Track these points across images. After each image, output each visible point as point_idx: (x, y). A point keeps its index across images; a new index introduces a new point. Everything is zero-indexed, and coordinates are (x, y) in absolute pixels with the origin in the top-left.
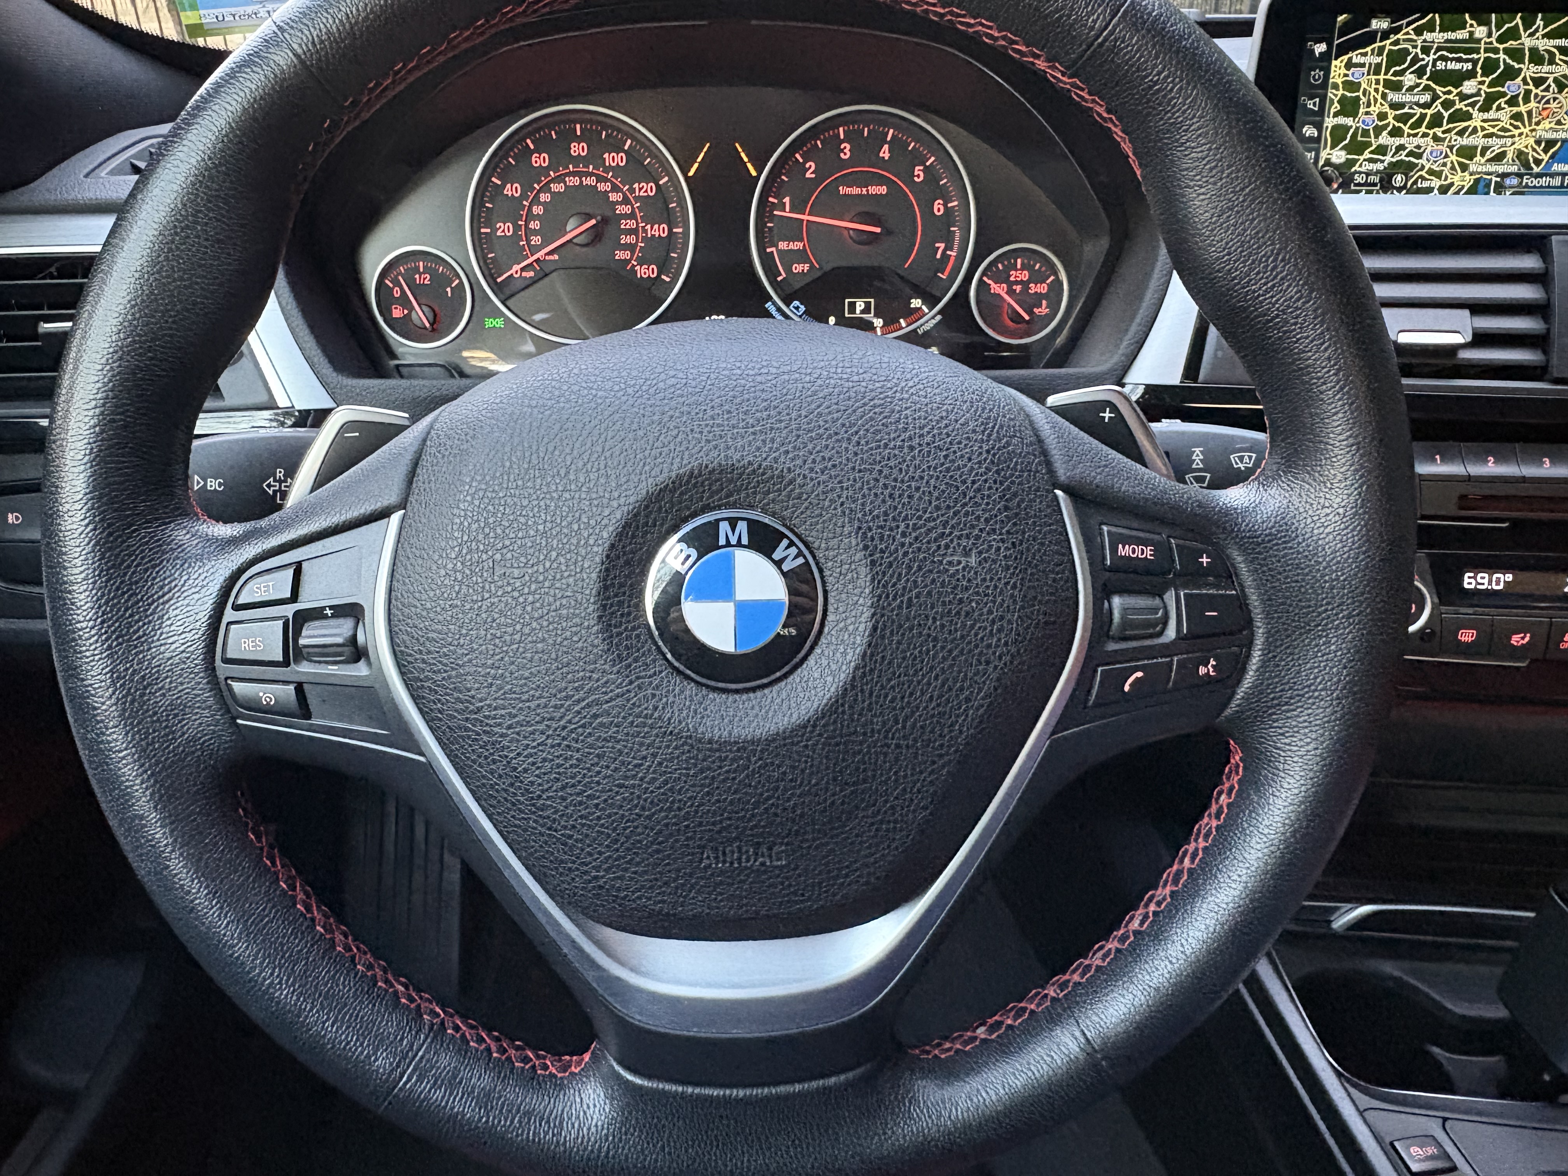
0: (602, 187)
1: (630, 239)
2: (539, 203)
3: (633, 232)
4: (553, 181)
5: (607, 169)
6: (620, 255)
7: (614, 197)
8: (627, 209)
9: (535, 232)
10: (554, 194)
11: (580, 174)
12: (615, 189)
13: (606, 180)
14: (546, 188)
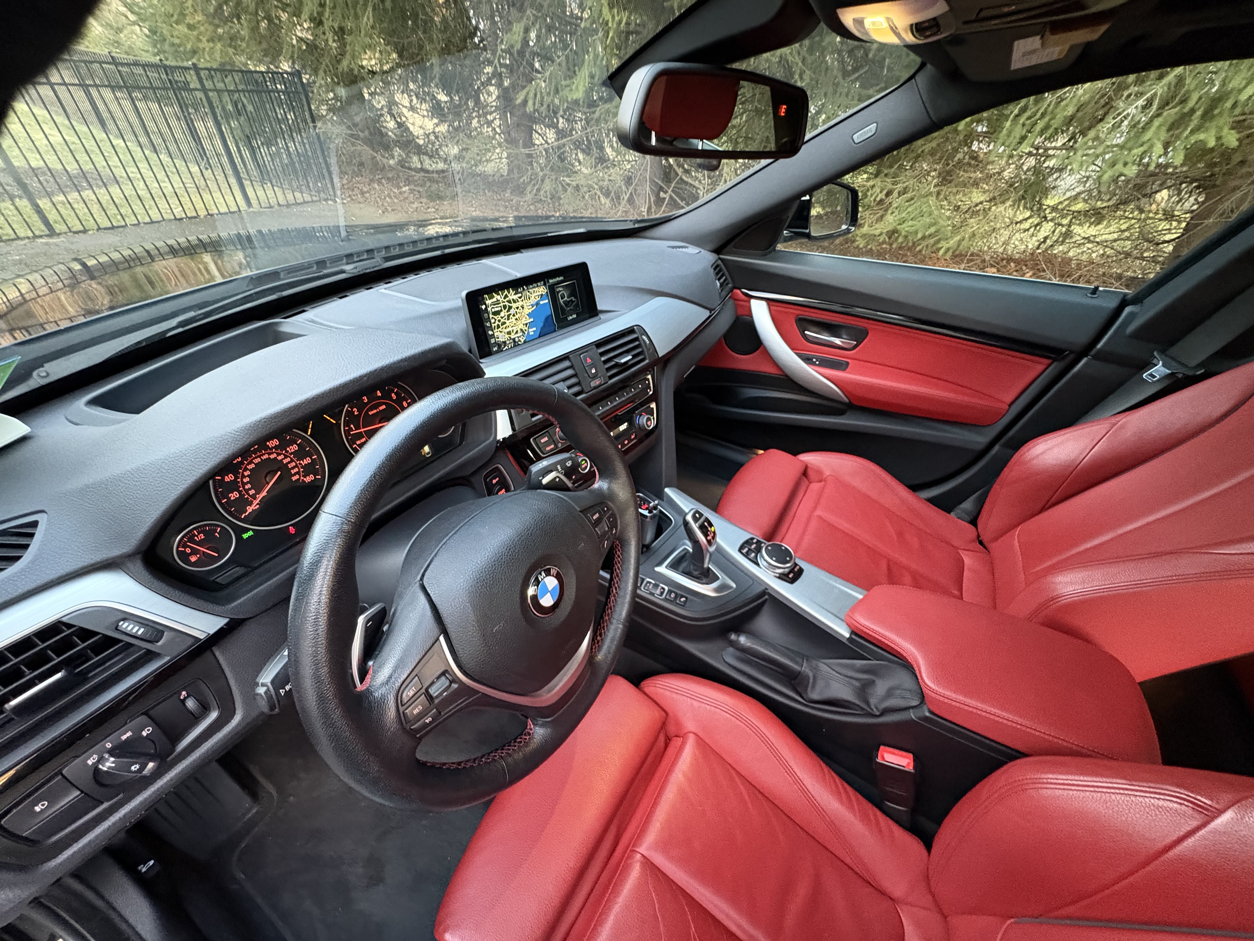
0: (272, 456)
1: (296, 470)
2: (245, 477)
3: (296, 466)
4: (248, 464)
5: (271, 449)
6: (294, 478)
7: (280, 458)
8: (288, 459)
9: (250, 489)
10: (250, 470)
11: (259, 456)
12: (278, 454)
13: (273, 453)
14: (246, 469)
